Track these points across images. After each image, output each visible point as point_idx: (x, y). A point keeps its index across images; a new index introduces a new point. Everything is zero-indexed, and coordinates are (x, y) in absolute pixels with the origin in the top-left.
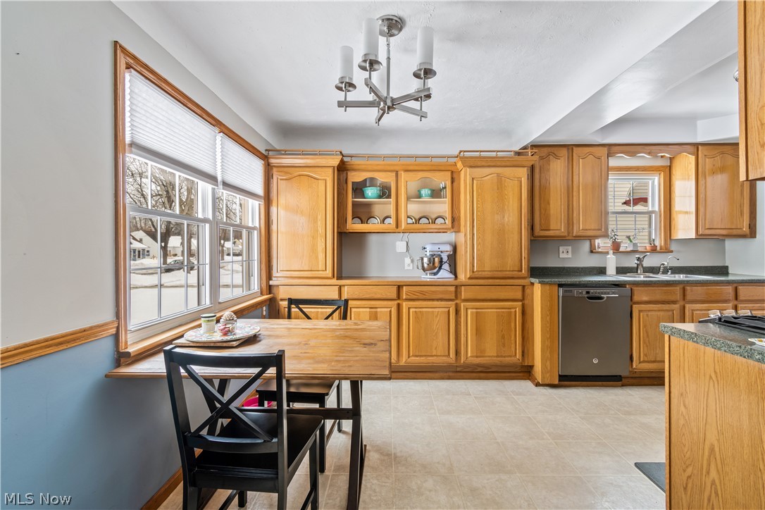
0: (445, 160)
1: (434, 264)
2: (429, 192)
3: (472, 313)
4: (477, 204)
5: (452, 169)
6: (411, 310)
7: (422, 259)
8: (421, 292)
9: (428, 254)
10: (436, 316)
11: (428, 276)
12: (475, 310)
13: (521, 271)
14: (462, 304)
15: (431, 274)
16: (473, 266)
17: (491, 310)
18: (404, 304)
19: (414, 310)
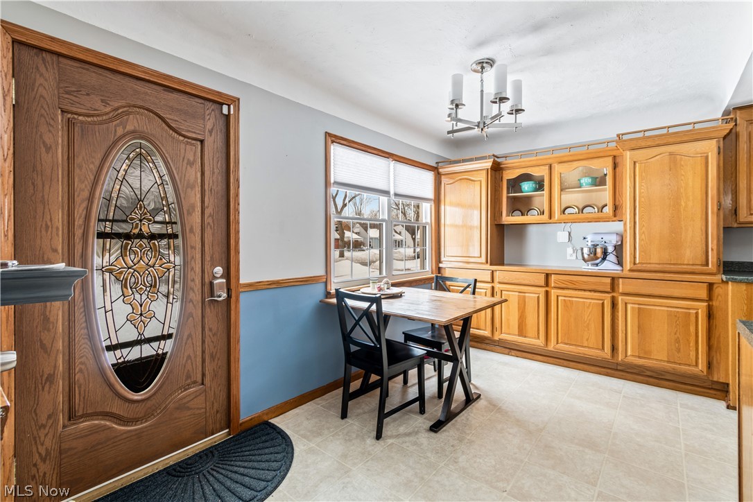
0: (605, 145)
1: (595, 254)
2: (590, 180)
3: (633, 308)
4: (640, 189)
5: (614, 153)
6: (560, 298)
7: (582, 249)
8: (571, 282)
9: (590, 244)
10: (588, 307)
11: (590, 267)
12: (637, 306)
13: (707, 264)
14: (620, 298)
15: (593, 265)
16: (635, 258)
17: (660, 308)
18: (553, 291)
19: (563, 298)
